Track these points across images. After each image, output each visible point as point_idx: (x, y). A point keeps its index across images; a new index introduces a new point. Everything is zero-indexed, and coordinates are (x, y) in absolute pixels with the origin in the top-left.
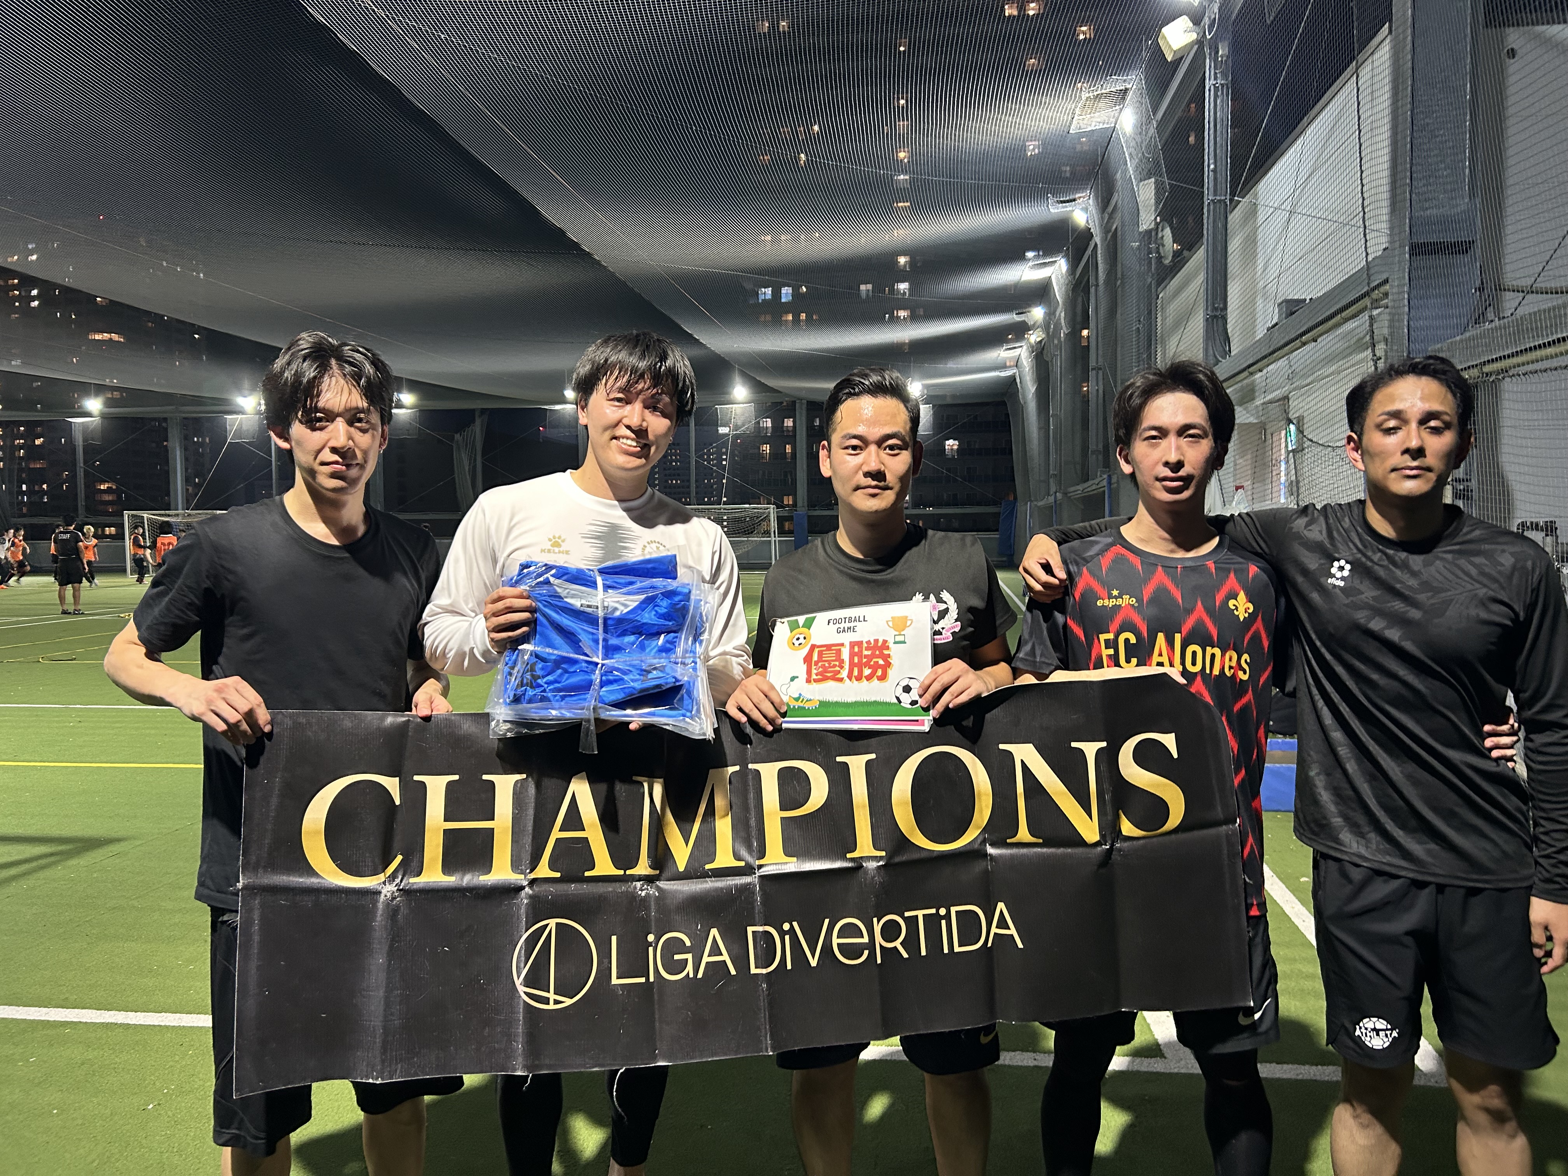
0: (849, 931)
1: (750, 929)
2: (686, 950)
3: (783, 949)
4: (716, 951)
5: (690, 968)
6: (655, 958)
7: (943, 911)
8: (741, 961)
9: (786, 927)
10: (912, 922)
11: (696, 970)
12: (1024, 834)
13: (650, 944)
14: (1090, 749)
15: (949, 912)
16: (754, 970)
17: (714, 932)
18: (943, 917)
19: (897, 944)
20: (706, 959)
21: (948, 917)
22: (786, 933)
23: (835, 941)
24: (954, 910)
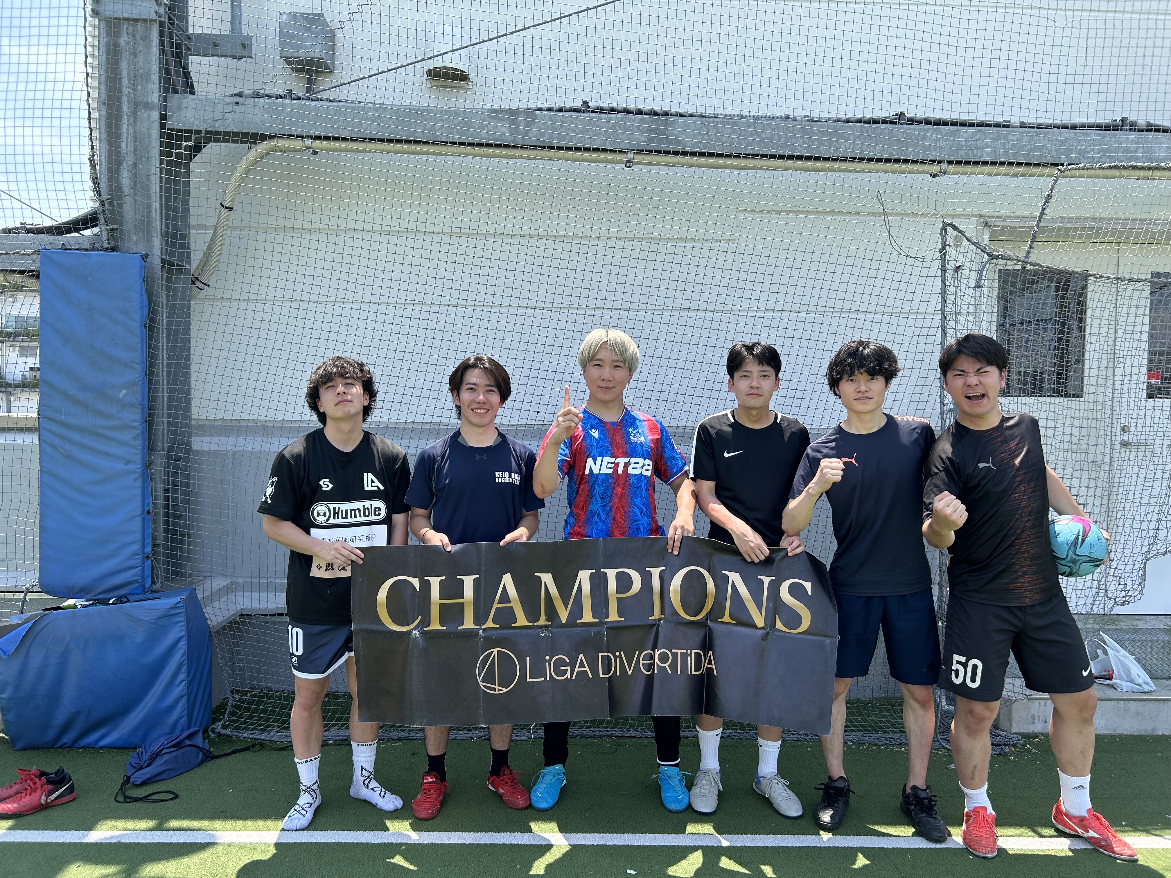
0: (648, 656)
1: (600, 655)
2: (567, 665)
3: (615, 665)
4: (582, 665)
5: (568, 674)
6: (549, 668)
8: (595, 670)
10: (674, 655)
12: (727, 617)
13: (547, 661)
14: (766, 580)
16: (601, 675)
17: (581, 656)
19: (666, 665)
20: (577, 669)
22: (618, 657)
23: (641, 662)
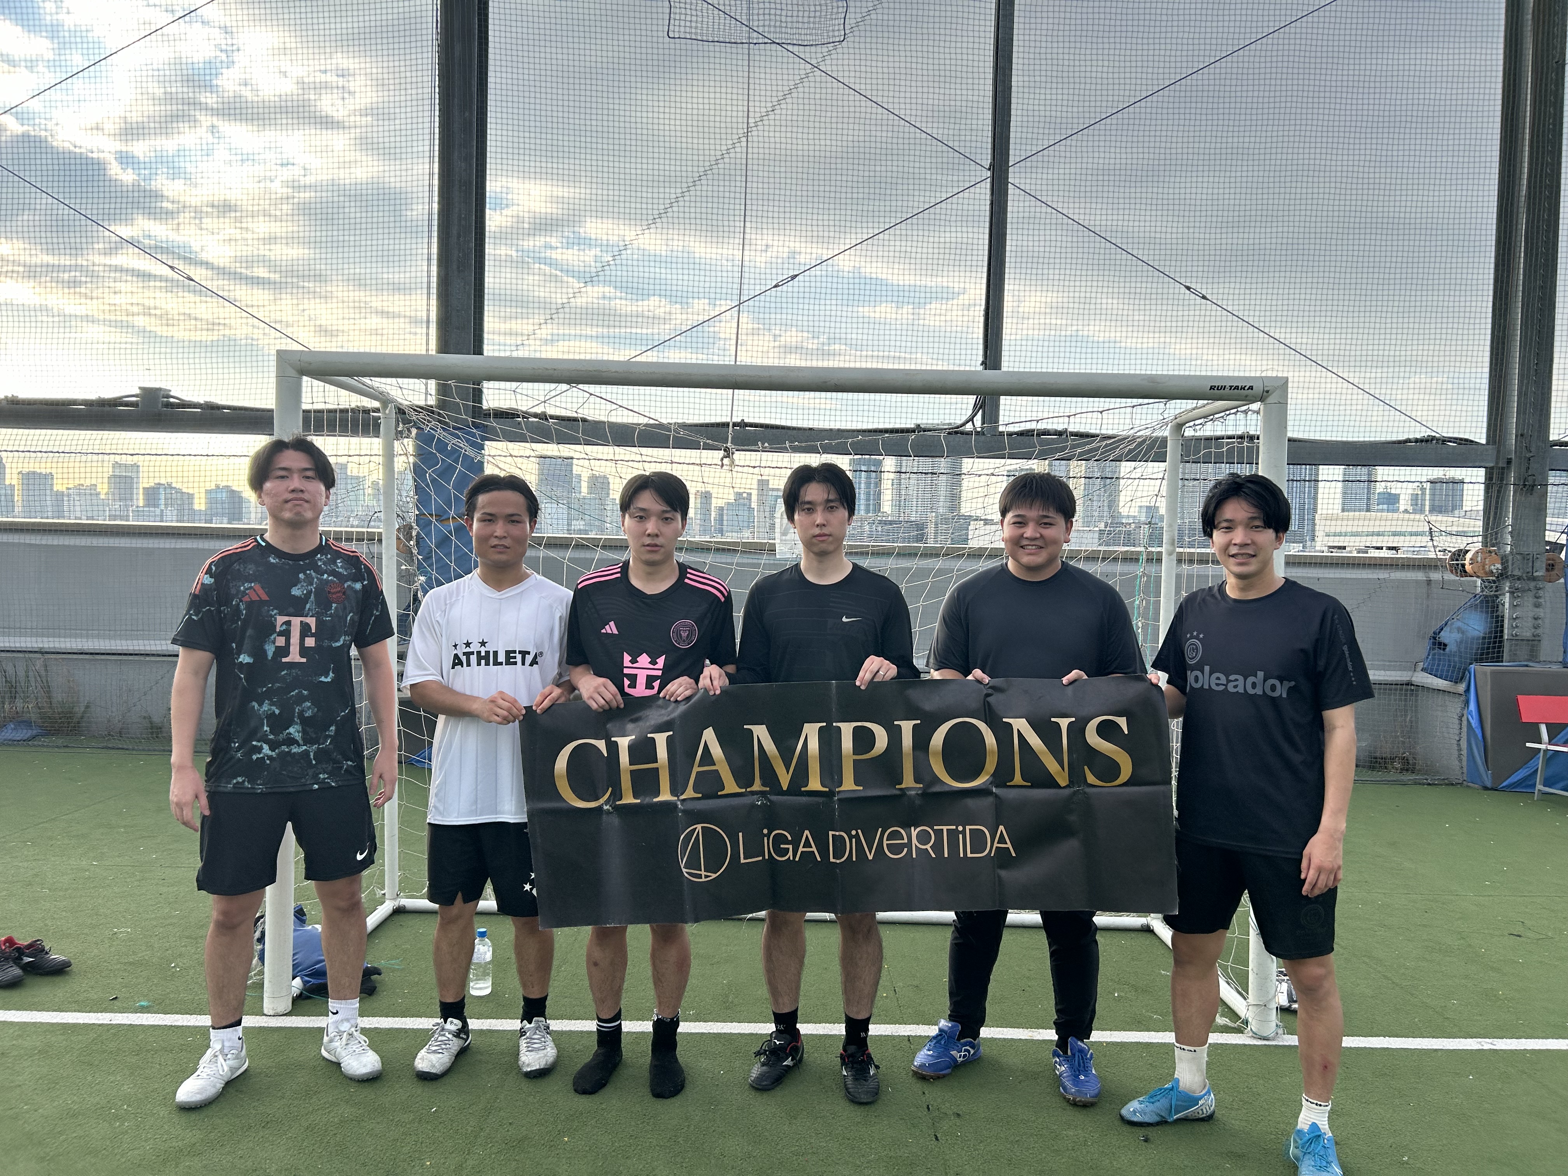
0: (895, 835)
1: (830, 833)
2: (788, 843)
3: (851, 847)
4: (807, 844)
5: (791, 853)
6: (768, 845)
7: (960, 828)
8: (824, 852)
9: (854, 833)
10: (939, 833)
11: (794, 856)
12: (1018, 779)
13: (765, 836)
14: (1064, 723)
15: (964, 829)
16: (832, 860)
17: (807, 832)
18: (961, 832)
19: (928, 847)
20: (801, 849)
21: (964, 832)
22: (854, 837)
23: (885, 842)
24: (968, 828)
